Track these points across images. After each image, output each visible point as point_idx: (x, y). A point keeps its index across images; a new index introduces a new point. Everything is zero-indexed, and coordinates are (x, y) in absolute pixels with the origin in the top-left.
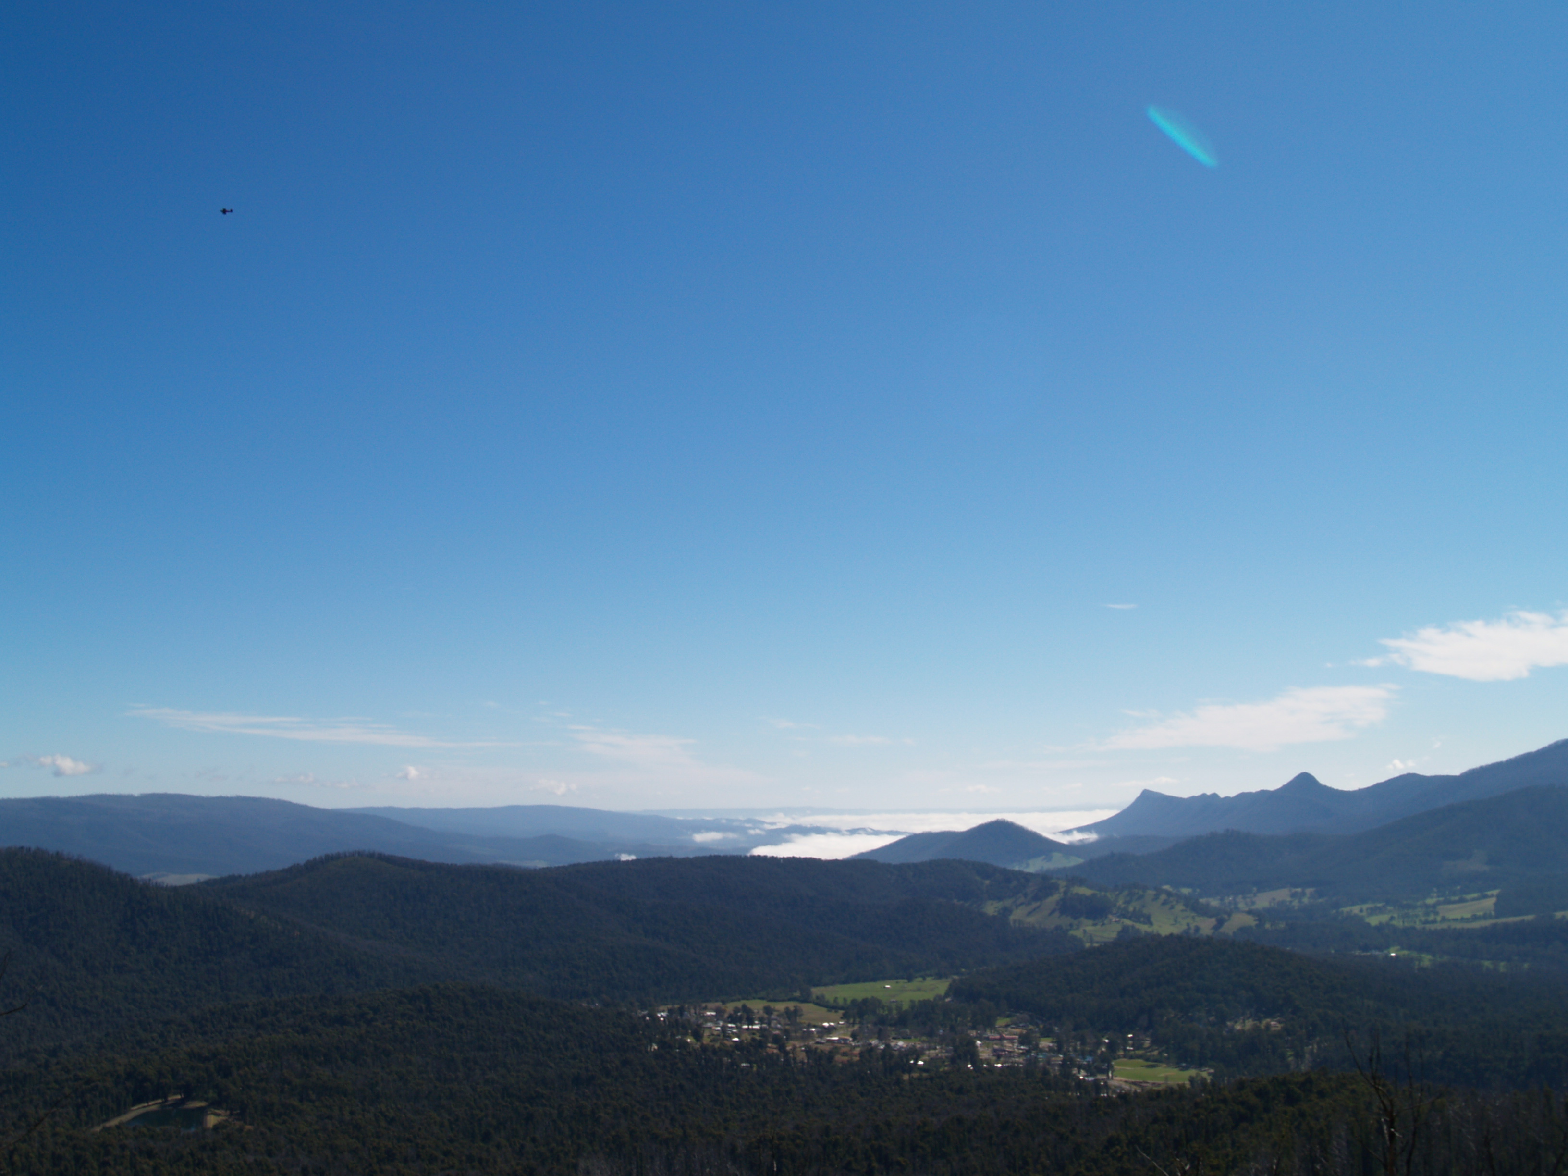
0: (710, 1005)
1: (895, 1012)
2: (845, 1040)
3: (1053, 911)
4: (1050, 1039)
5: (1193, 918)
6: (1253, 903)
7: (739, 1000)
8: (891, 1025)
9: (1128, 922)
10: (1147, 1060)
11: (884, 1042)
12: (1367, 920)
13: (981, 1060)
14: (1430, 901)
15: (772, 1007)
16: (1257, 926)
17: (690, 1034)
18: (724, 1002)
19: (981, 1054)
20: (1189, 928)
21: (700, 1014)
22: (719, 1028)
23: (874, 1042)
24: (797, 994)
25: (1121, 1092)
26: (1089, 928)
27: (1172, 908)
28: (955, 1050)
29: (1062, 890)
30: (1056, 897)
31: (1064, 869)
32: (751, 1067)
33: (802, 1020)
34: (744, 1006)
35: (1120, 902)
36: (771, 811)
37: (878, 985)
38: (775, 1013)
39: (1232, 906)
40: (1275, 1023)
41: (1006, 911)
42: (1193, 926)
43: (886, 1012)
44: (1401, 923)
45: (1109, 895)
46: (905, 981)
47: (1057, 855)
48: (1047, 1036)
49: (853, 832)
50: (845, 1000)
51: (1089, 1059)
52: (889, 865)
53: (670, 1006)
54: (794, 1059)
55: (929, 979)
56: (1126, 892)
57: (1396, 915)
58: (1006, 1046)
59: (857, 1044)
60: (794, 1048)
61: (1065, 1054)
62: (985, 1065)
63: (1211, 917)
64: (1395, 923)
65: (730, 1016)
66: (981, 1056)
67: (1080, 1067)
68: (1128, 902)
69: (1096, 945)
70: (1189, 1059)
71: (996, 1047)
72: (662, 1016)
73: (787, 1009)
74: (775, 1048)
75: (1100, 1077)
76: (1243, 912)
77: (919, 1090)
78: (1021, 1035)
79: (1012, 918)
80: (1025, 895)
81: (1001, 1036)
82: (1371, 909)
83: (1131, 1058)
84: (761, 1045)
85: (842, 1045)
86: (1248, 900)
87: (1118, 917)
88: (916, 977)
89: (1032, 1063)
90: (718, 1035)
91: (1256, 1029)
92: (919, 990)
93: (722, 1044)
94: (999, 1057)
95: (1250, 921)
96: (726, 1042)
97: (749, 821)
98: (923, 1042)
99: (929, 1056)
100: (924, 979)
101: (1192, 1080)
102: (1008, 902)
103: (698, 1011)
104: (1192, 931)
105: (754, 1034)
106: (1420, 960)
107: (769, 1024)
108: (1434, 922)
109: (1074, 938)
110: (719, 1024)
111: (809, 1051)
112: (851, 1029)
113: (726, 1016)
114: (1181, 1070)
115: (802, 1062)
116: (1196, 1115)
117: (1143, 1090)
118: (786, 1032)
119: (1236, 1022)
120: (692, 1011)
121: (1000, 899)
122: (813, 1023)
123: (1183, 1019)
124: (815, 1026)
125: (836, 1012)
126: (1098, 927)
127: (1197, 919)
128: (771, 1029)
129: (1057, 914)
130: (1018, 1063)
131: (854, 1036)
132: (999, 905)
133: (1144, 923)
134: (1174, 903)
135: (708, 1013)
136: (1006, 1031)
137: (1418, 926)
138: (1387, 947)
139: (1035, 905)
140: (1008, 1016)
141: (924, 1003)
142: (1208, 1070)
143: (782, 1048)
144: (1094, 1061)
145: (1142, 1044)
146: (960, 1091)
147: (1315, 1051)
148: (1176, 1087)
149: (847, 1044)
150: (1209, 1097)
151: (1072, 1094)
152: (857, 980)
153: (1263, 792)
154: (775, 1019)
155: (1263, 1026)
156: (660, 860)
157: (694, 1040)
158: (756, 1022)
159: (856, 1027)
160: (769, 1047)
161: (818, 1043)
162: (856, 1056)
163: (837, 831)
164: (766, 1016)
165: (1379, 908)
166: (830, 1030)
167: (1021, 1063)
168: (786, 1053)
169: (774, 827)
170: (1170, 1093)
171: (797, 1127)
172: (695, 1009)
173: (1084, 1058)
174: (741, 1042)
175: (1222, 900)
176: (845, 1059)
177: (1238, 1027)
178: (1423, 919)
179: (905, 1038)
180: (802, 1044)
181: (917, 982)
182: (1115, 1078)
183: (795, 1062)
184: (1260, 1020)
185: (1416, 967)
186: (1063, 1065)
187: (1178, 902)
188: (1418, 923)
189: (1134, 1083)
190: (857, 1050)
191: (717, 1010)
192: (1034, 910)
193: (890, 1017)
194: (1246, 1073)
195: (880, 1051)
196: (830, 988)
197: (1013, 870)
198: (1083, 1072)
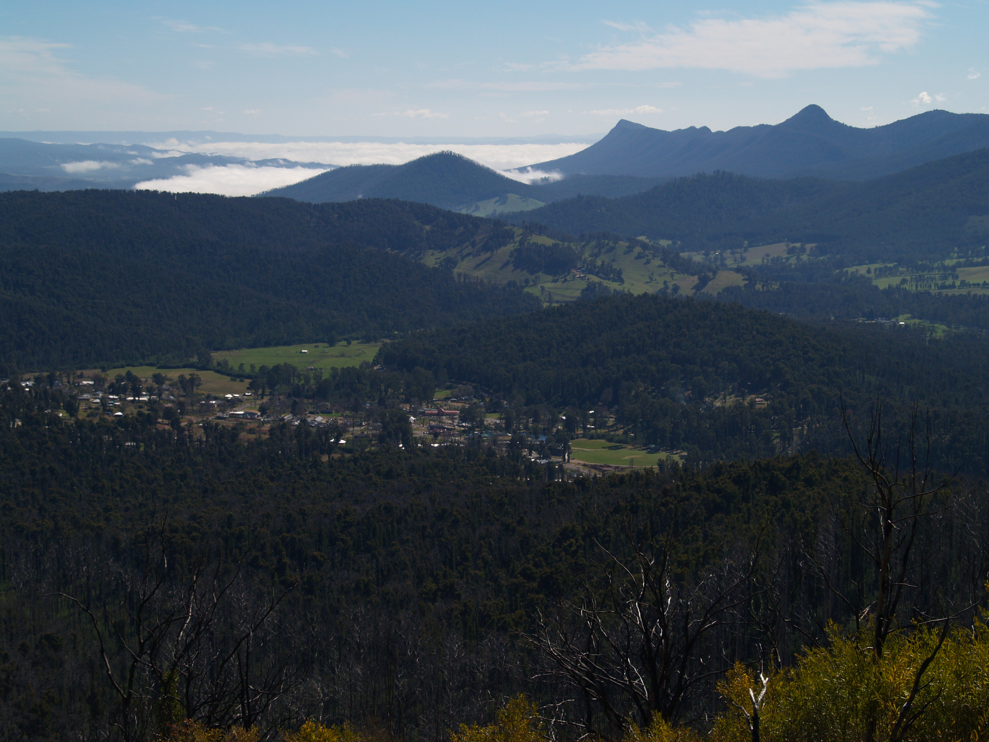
0: (86, 372)
1: (312, 381)
2: (252, 414)
3: (506, 264)
4: (497, 415)
5: (672, 275)
6: (743, 259)
7: (123, 367)
8: (308, 397)
9: (594, 279)
10: (610, 440)
11: (299, 416)
12: (874, 283)
13: (415, 438)
14: (949, 262)
15: (164, 375)
16: (745, 285)
17: (62, 407)
18: (104, 369)
19: (414, 432)
20: (667, 287)
21: (74, 384)
22: (98, 401)
23: (287, 417)
24: (195, 359)
25: (578, 477)
26: (548, 285)
27: (648, 262)
28: (384, 427)
29: (517, 239)
30: (510, 247)
31: (522, 212)
32: (138, 447)
33: (202, 391)
34: (129, 374)
35: (586, 255)
36: (163, 136)
37: (292, 349)
38: (167, 382)
39: (719, 263)
40: (760, 399)
41: (450, 263)
42: (670, 285)
43: (303, 382)
44: (914, 288)
45: (573, 246)
46: (326, 345)
47: (512, 197)
48: (495, 412)
49: (262, 163)
50: (253, 367)
51: (543, 438)
52: (309, 205)
53: (36, 374)
54: (190, 437)
55: (354, 342)
56: (594, 243)
57: (908, 278)
58: (445, 423)
59: (266, 419)
60: (191, 423)
61: (514, 432)
62: (419, 445)
63: (693, 274)
64: (906, 286)
65: (112, 386)
66: (415, 434)
67: (531, 448)
68: (596, 256)
69: (556, 305)
70: (659, 440)
71: (433, 423)
72: (27, 386)
73: (182, 377)
74: (168, 424)
75: (554, 459)
76: (731, 269)
77: (340, 473)
78: (462, 410)
79: (456, 271)
80: (473, 245)
81: (440, 411)
82: (880, 269)
83: (592, 438)
84: (149, 420)
85: (249, 421)
86: (738, 256)
87: (583, 272)
88: (339, 341)
89: (476, 442)
90: (97, 409)
91: (738, 406)
92: (342, 355)
93: (102, 419)
94: (436, 435)
95: (739, 280)
96: (106, 417)
97: (134, 147)
98: (347, 416)
99: (352, 434)
100: (349, 343)
101: (661, 464)
102: (452, 253)
103: (71, 380)
104: (669, 291)
105: (141, 407)
106: (933, 330)
107: (160, 395)
108: (953, 286)
109: (530, 296)
110: (98, 395)
111: (208, 428)
112: (259, 402)
113: (107, 385)
114: (649, 453)
115: (200, 441)
116: (664, 505)
117: (603, 475)
118: (181, 405)
119: (716, 398)
120: (65, 380)
121: (443, 248)
122: (213, 394)
123: (654, 394)
124: (215, 398)
125: (241, 381)
126: (559, 283)
127: (676, 276)
128: (161, 402)
129: (510, 267)
130: (459, 443)
131: (263, 410)
132: (442, 255)
133: (614, 280)
134: (650, 257)
135: (85, 383)
136: (446, 405)
137: (934, 291)
138: (896, 315)
139: (484, 256)
140: (448, 388)
141: (348, 371)
142: (681, 452)
143: (175, 424)
144: (548, 441)
145: (606, 422)
146: (389, 475)
147: (805, 432)
148: (642, 472)
149: (255, 419)
150: (680, 483)
151: (521, 480)
152: (267, 344)
153: (762, 128)
154: (167, 390)
155: (746, 404)
156: (22, 194)
157: (67, 415)
158: (144, 393)
159: (266, 399)
160: (159, 423)
161: (219, 418)
162: (265, 434)
163: (241, 162)
164: (156, 386)
165: (890, 269)
166: (234, 403)
167: (462, 443)
168: (181, 430)
169: (166, 156)
170: (635, 477)
171: (193, 518)
172: (68, 377)
173: (537, 438)
174: (126, 416)
175: (707, 254)
176: (252, 437)
177: (718, 404)
178: (940, 283)
179: (324, 412)
180: (200, 420)
181: (340, 347)
182: (571, 461)
183: (191, 441)
184: (743, 396)
185: (928, 339)
186: (512, 445)
187: (654, 256)
188: (933, 287)
189: (594, 467)
190: (267, 427)
191: (96, 379)
192: (484, 262)
193: (307, 387)
194: (724, 457)
195: (295, 427)
196: (235, 352)
197: (460, 214)
198: (534, 454)
